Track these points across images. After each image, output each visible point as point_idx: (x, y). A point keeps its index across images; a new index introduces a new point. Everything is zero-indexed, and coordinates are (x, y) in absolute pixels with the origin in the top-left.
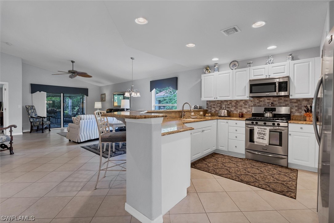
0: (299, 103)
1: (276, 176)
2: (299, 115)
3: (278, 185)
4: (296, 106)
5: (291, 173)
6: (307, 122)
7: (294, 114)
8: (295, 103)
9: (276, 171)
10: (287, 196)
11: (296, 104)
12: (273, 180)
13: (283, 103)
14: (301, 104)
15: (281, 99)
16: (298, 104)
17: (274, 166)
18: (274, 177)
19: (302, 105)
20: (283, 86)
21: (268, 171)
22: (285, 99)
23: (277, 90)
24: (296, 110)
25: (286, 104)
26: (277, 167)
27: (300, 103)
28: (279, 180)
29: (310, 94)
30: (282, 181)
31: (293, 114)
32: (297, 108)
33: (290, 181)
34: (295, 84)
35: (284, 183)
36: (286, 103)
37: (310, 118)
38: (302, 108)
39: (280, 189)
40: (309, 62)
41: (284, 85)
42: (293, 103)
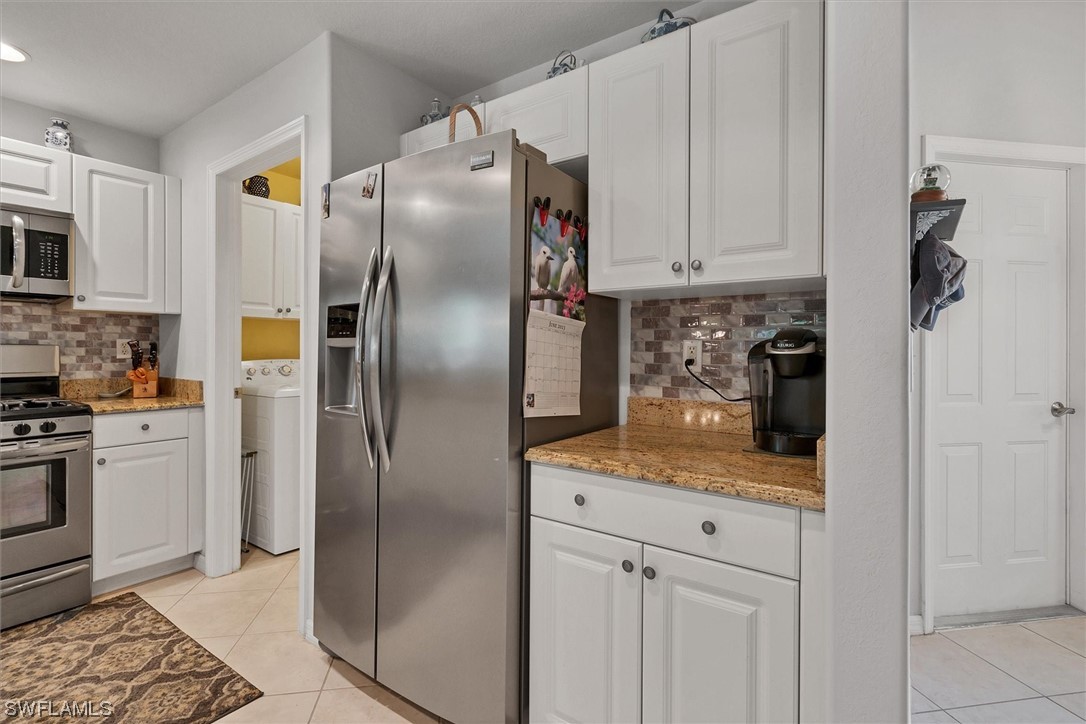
0: (90, 331)
1: (100, 668)
2: (91, 377)
3: (159, 694)
4: (80, 344)
5: (131, 616)
6: (137, 404)
7: (73, 377)
8: (76, 328)
9: (70, 647)
10: (236, 707)
11: (81, 336)
12: (113, 692)
13: (19, 329)
14: (99, 336)
15: (9, 310)
16: (87, 335)
17: (32, 629)
18: (102, 676)
19: (104, 338)
20: (46, 254)
21: (39, 672)
22: (28, 310)
23: (19, 266)
24: (81, 359)
25: (31, 333)
26: (52, 628)
27: (96, 331)
28: (135, 674)
29: (150, 300)
30: (145, 669)
31: (69, 375)
32: (82, 351)
33: (169, 649)
34: (96, 252)
35: (163, 668)
36: (36, 328)
37: (146, 386)
38: (103, 351)
39: (186, 706)
40: (146, 183)
41: (53, 250)
42: (67, 330)
